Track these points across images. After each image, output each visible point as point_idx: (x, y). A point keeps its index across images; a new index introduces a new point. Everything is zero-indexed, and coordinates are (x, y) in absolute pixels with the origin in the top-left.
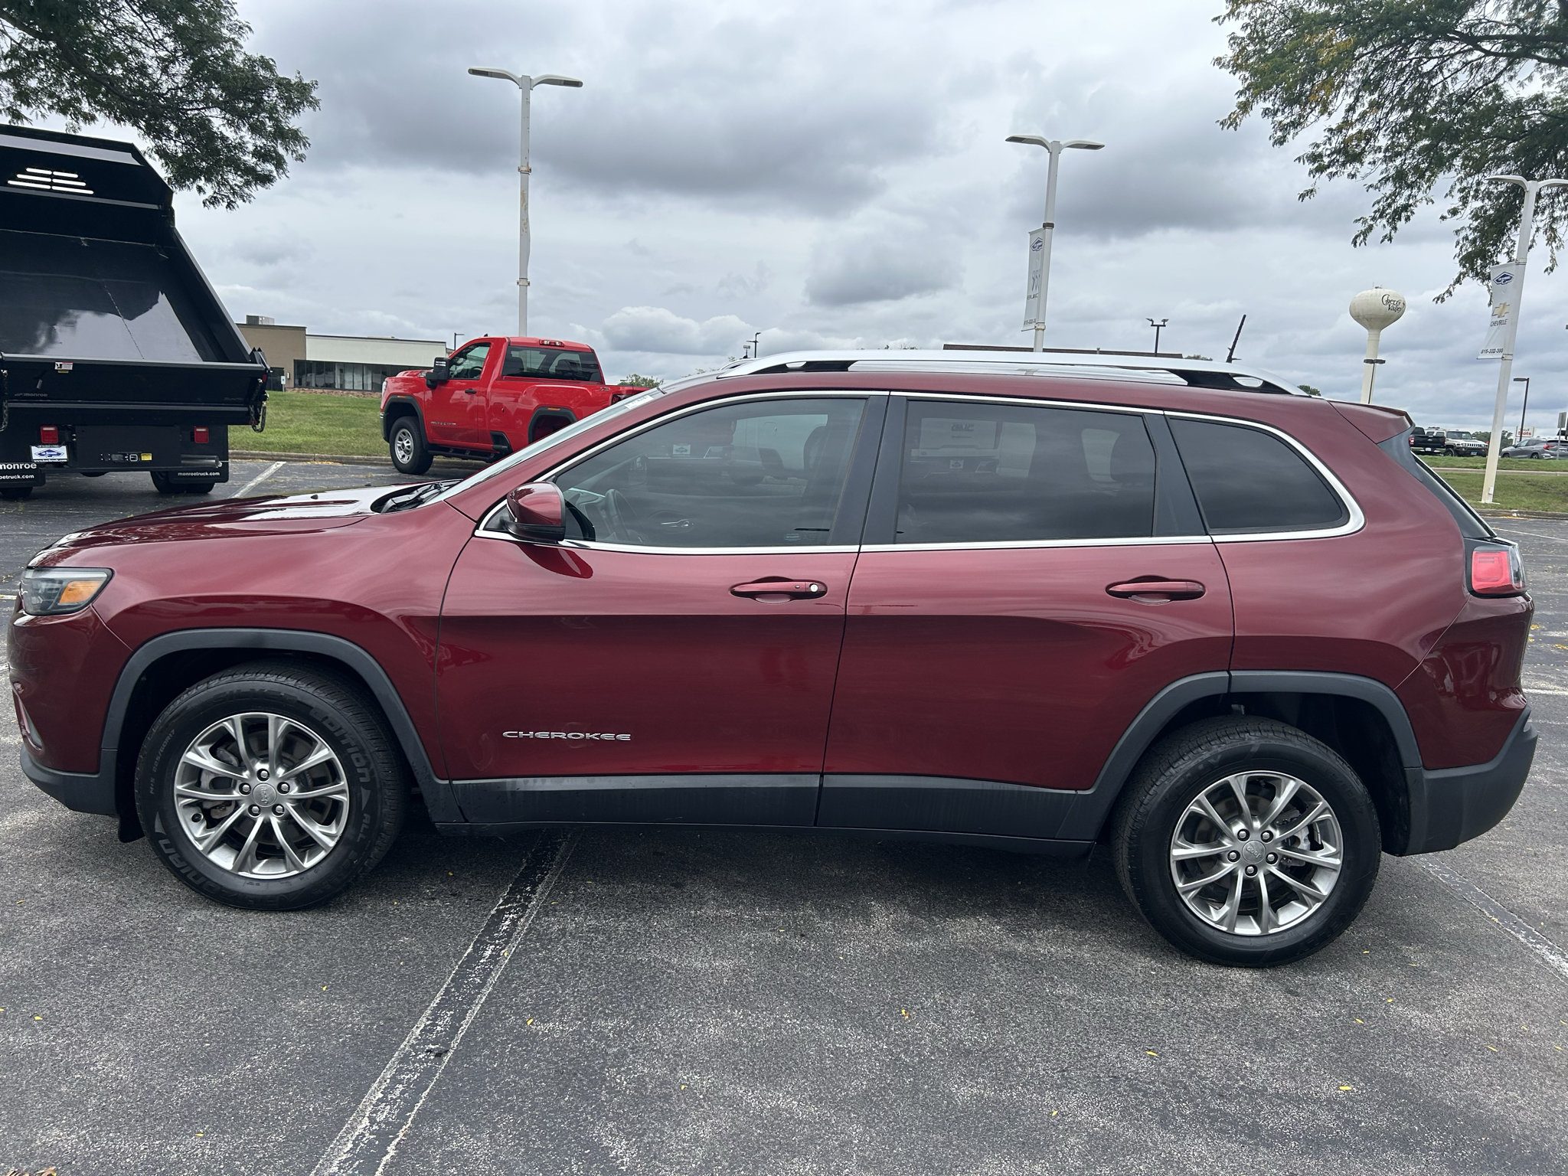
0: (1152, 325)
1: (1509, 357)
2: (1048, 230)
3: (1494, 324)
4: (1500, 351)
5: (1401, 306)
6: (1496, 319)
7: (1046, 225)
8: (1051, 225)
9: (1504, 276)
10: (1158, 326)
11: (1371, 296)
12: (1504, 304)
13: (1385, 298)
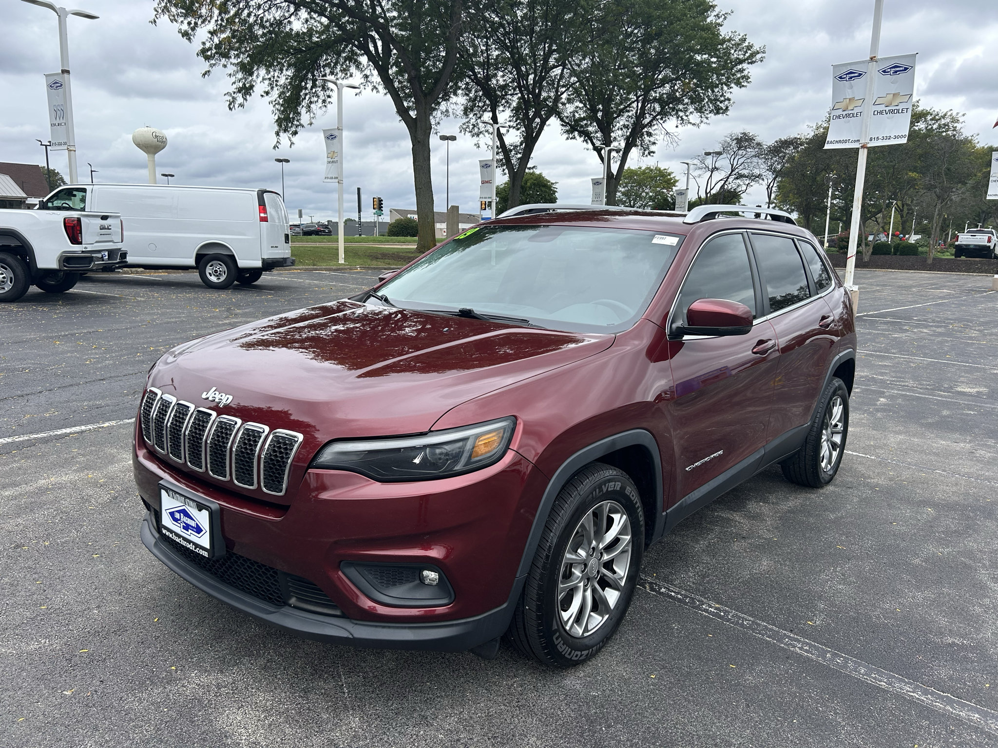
0: (41, 145)
1: (341, 182)
2: (66, 75)
3: (329, 162)
4: (337, 178)
5: (164, 140)
6: (330, 160)
7: (64, 71)
8: (68, 72)
9: (332, 135)
10: (46, 146)
11: (145, 131)
12: (334, 152)
13: (154, 134)
